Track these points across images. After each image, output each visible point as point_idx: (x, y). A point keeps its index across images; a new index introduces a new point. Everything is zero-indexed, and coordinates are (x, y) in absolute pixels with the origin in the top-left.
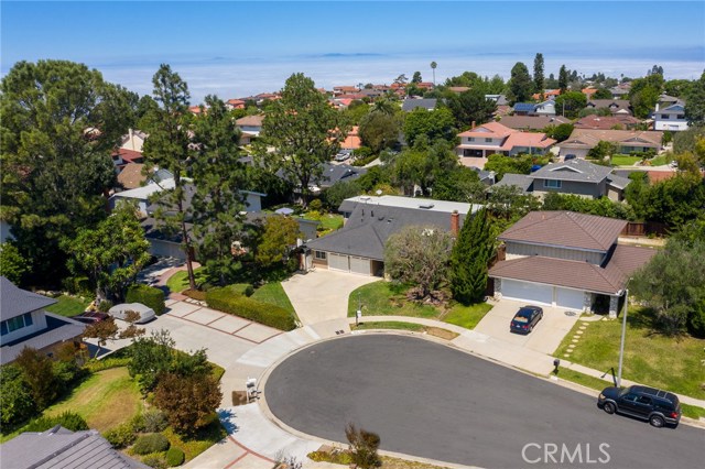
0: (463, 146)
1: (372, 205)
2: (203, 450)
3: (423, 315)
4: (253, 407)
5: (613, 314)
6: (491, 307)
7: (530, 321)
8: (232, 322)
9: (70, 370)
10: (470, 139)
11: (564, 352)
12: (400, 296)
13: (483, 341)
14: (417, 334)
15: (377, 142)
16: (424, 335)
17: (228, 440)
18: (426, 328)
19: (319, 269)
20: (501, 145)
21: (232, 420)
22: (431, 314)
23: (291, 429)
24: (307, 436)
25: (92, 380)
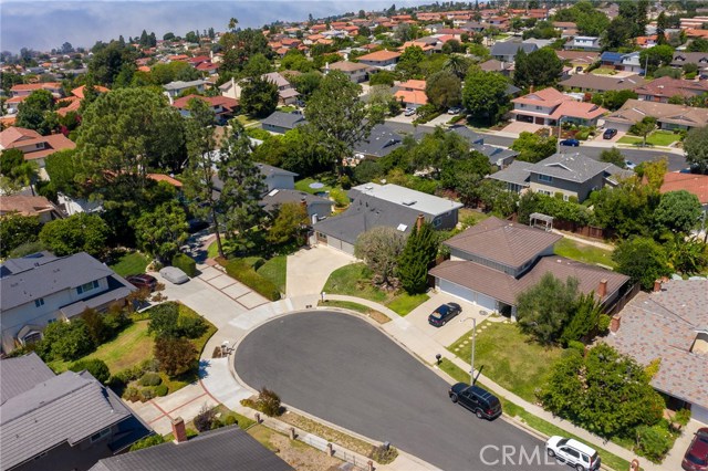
0: (517, 111)
1: (369, 196)
2: (181, 387)
3: (375, 299)
4: (224, 360)
5: (513, 319)
6: (429, 298)
7: (443, 317)
8: (238, 289)
9: (116, 321)
10: (522, 105)
11: (457, 346)
12: (367, 280)
13: (405, 328)
14: (361, 315)
15: (441, 100)
16: (367, 317)
17: (199, 383)
18: (371, 311)
19: (321, 245)
20: (550, 114)
21: (207, 369)
22: (380, 298)
23: (240, 380)
24: (248, 387)
25: (132, 327)
